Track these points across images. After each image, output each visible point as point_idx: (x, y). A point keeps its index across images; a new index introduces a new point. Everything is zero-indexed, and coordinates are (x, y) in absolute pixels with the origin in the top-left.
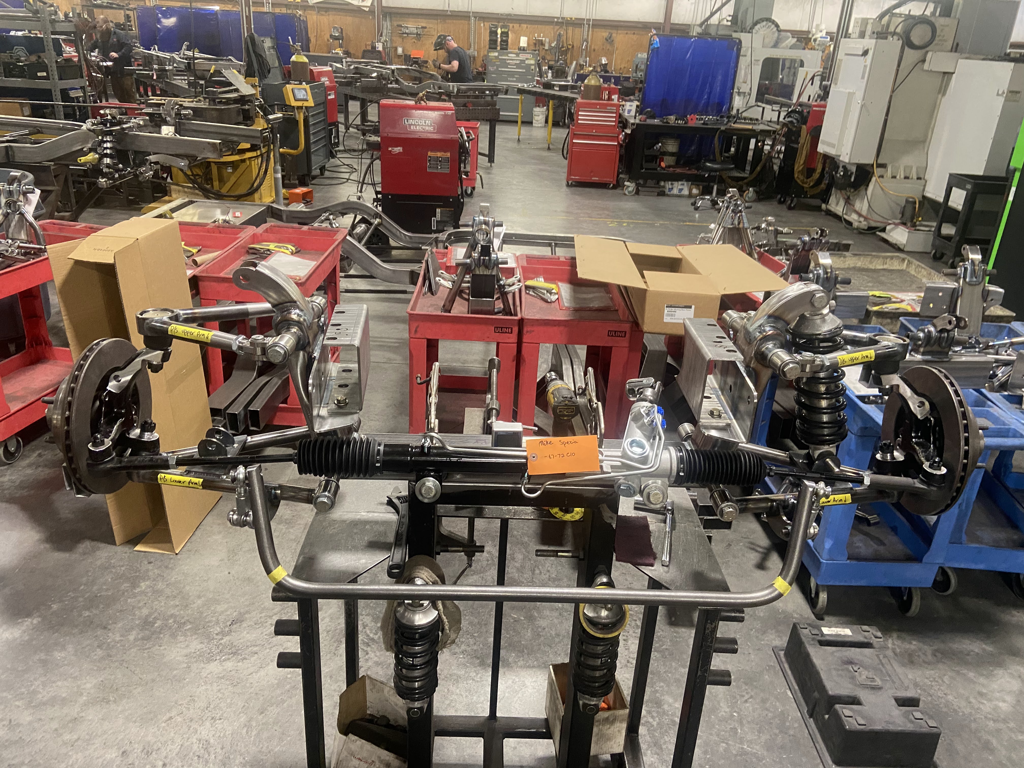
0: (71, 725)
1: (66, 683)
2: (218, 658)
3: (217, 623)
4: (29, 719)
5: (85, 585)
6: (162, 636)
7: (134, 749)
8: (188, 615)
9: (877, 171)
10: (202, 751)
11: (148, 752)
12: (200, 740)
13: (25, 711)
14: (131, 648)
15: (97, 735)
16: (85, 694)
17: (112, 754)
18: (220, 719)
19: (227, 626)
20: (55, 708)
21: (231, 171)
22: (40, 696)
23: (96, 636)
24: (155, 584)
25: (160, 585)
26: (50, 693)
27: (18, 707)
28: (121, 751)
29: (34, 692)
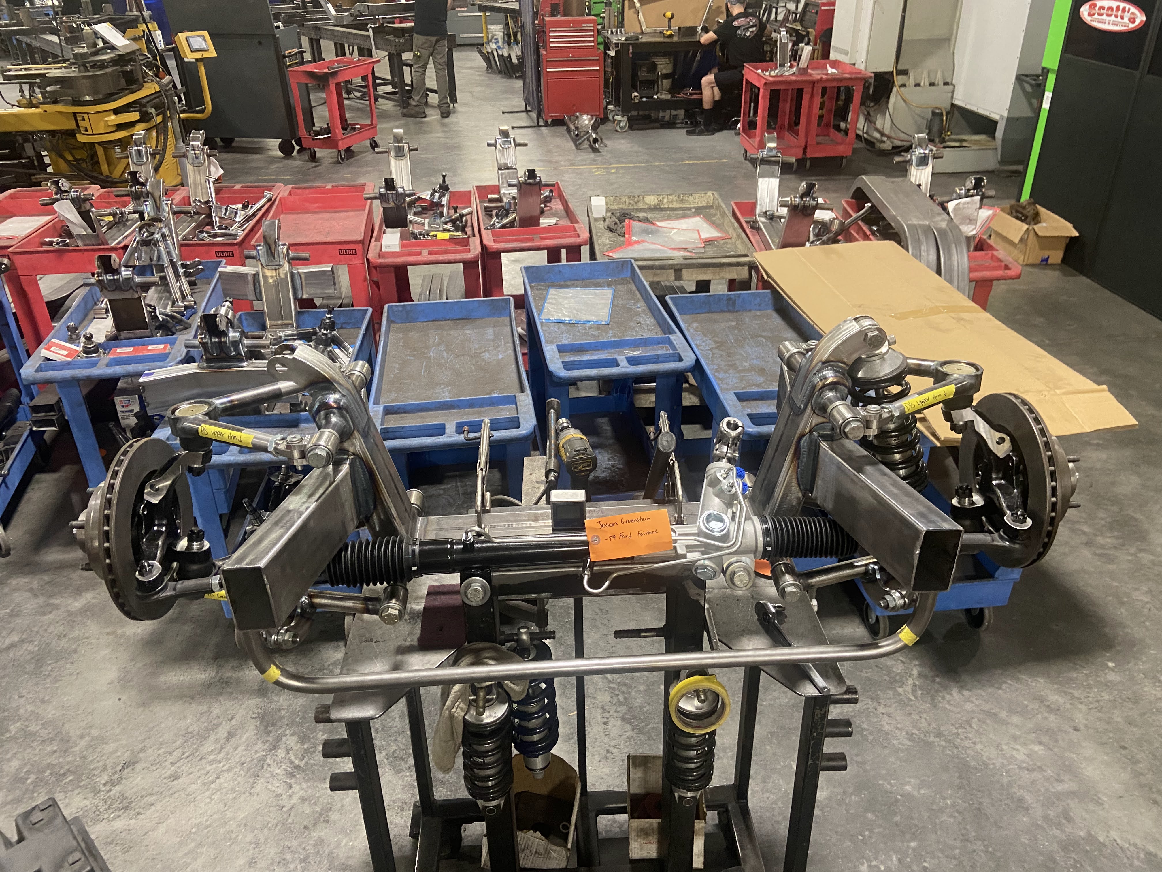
2: (106, 816)
3: (105, 768)
8: (69, 763)
9: (898, 80)
19: (116, 772)
21: (119, 150)
24: (27, 726)
25: (32, 728)
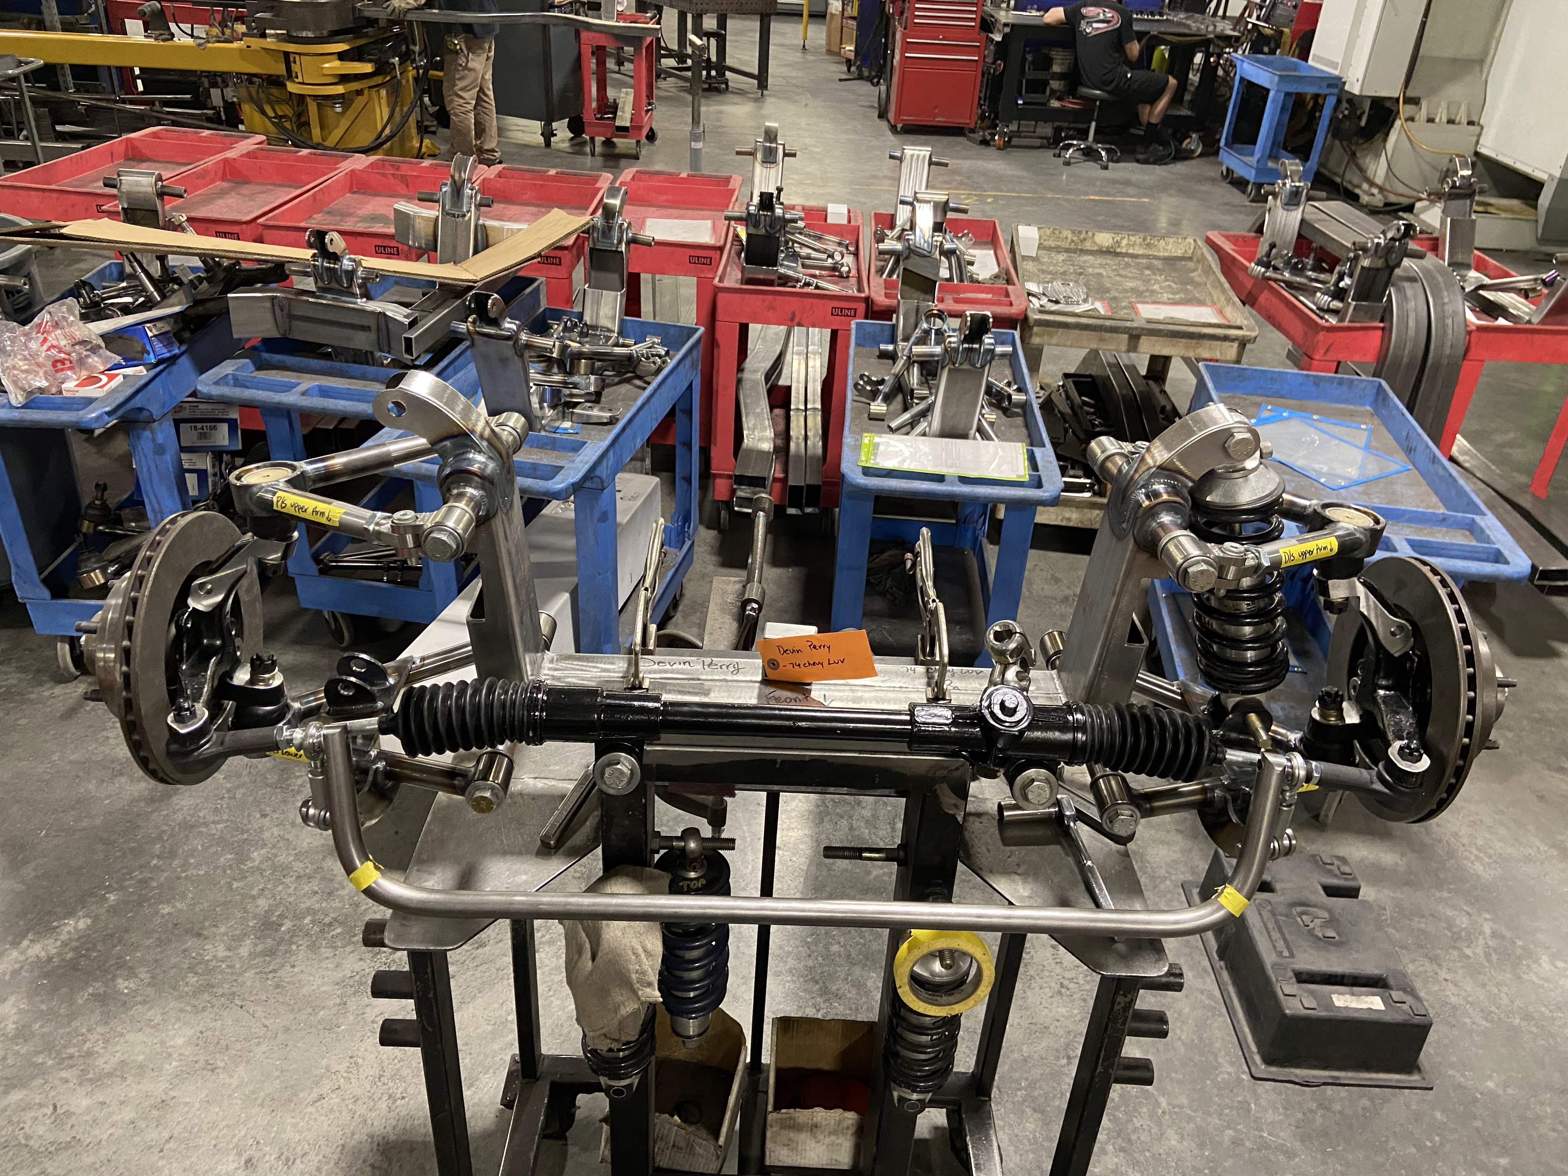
0: (155, 1113)
1: (140, 1037)
4: (86, 1102)
5: (159, 857)
6: (294, 947)
7: (265, 1155)
9: (1404, 110)
10: (378, 1155)
11: (288, 1160)
12: (372, 1137)
13: (78, 1088)
14: (245, 971)
15: (200, 1130)
16: (175, 1056)
17: (229, 1165)
18: (403, 1098)
20: (128, 1081)
22: (100, 1062)
23: (185, 951)
24: (276, 855)
25: (283, 859)
26: (118, 1055)
27: (67, 1081)
28: (243, 1159)
29: (89, 1054)
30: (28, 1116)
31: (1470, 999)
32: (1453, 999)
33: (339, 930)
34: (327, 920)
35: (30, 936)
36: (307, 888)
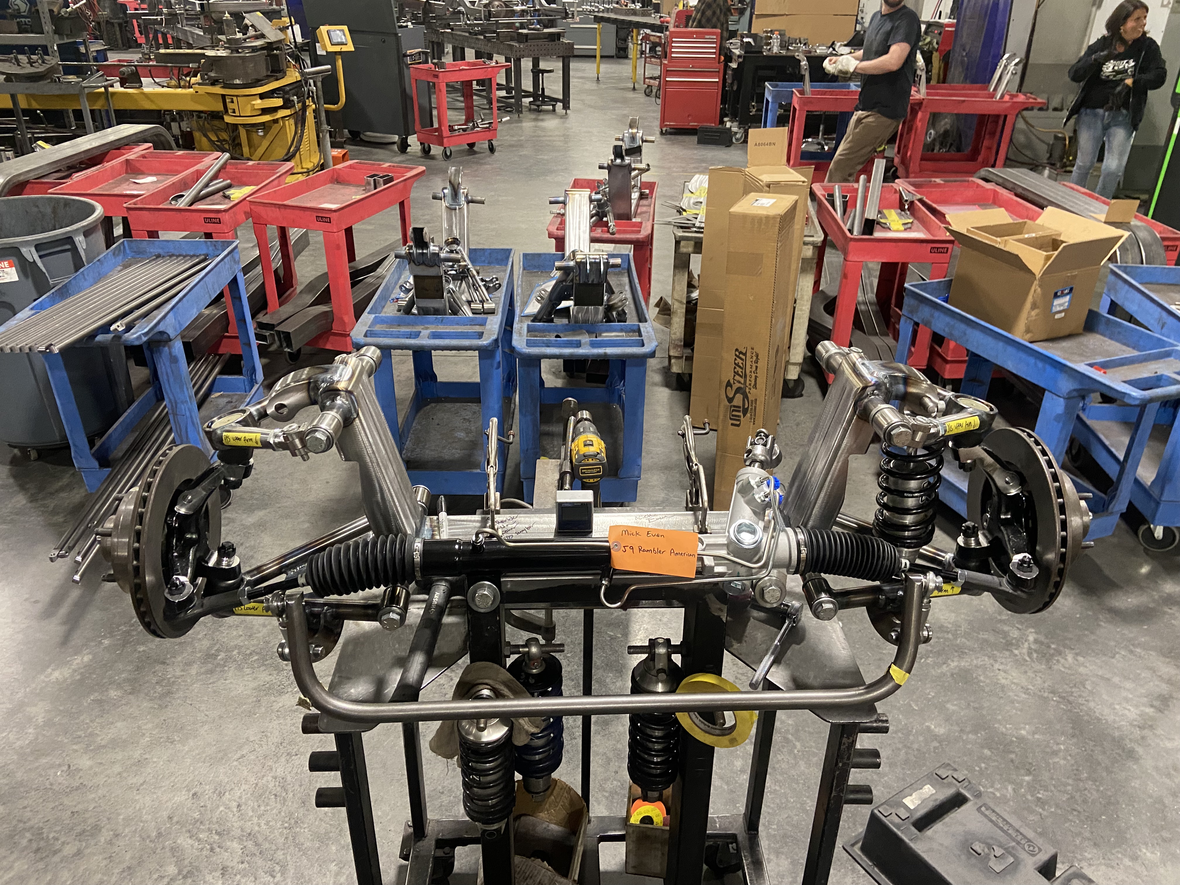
0: (135, 768)
1: (125, 723)
4: (89, 763)
6: (226, 668)
7: (205, 791)
10: (279, 789)
11: (220, 793)
12: (275, 778)
13: (84, 755)
14: (194, 684)
15: (163, 777)
16: (147, 735)
17: (182, 797)
20: (117, 750)
21: (261, 134)
22: (98, 739)
23: (154, 672)
26: (110, 735)
27: (76, 751)
28: (191, 793)
29: (91, 735)
30: (51, 772)
31: (1015, 681)
32: (1003, 681)
33: (256, 658)
34: (248, 652)
35: (53, 666)
36: (235, 633)
